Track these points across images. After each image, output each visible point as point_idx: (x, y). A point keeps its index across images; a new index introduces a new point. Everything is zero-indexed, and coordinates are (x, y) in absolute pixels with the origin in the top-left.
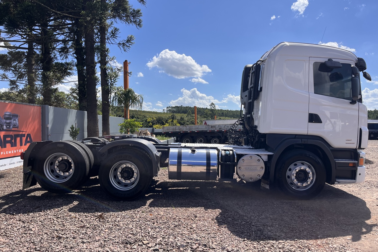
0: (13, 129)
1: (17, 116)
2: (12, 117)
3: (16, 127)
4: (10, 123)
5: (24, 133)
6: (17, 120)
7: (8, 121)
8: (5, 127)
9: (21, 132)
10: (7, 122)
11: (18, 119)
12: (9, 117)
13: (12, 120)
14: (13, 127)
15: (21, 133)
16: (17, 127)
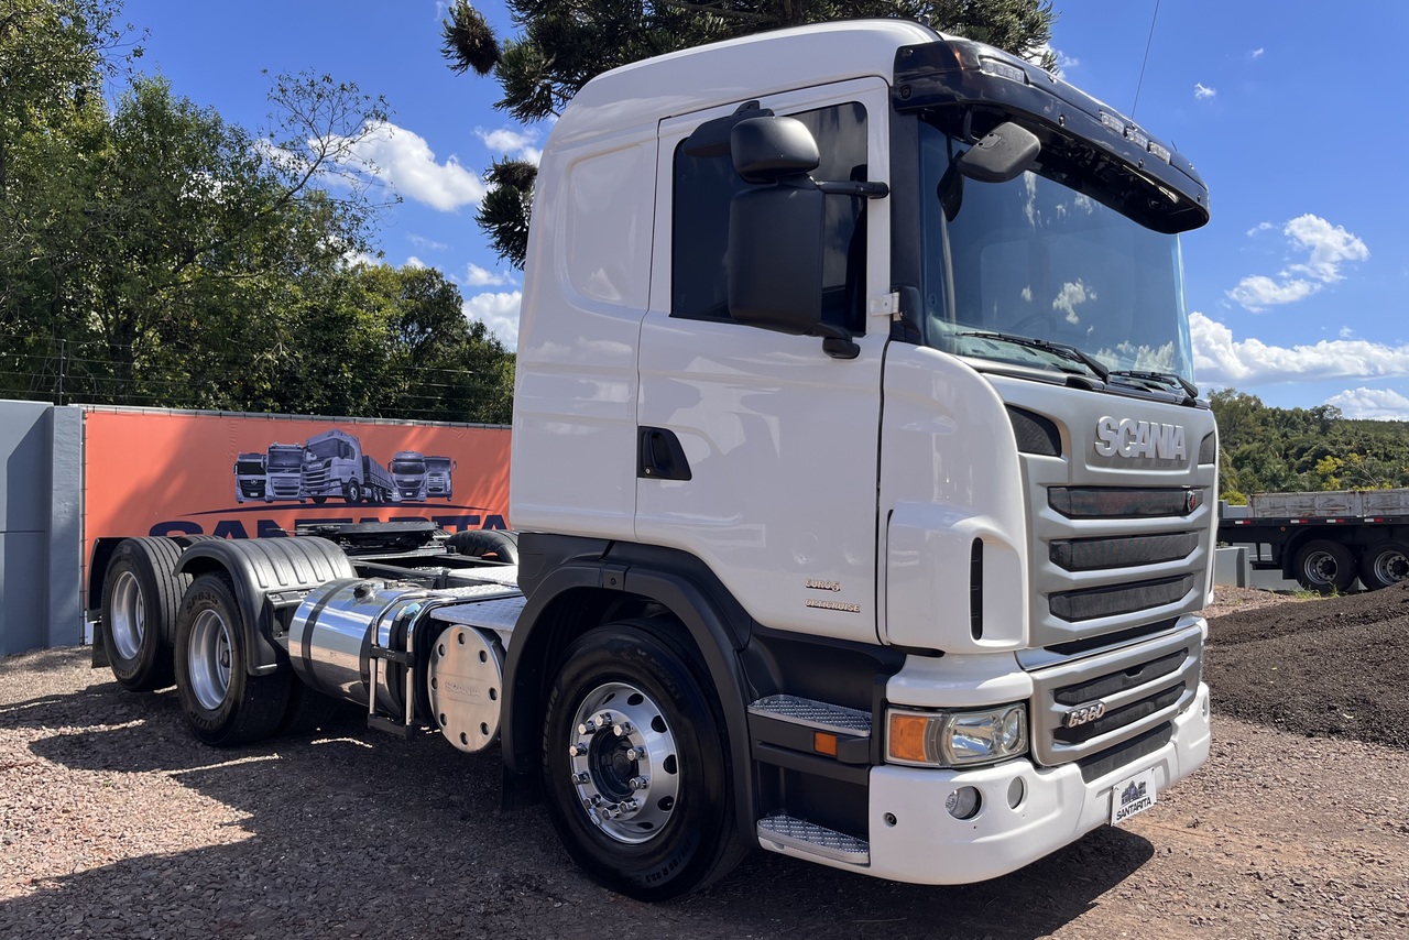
0: (429, 501)
1: (447, 463)
2: (427, 466)
3: (443, 496)
4: (417, 483)
5: (475, 513)
6: (446, 473)
7: (410, 478)
8: (396, 496)
9: (465, 510)
10: (406, 480)
11: (450, 473)
12: (416, 466)
13: (426, 476)
14: (428, 496)
15: (464, 513)
16: (448, 496)
